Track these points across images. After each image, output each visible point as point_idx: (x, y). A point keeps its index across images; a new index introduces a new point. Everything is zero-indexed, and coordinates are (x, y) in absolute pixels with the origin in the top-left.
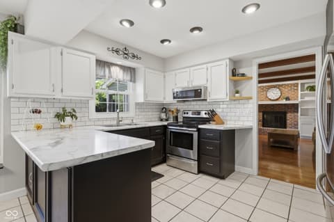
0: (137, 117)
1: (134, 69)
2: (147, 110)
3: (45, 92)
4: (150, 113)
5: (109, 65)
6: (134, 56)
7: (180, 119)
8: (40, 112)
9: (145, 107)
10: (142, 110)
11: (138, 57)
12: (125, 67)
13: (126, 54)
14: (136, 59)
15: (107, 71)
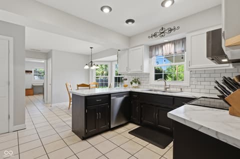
11: (176, 28)
12: (177, 40)
13: (162, 33)
14: (173, 31)
15: (160, 50)
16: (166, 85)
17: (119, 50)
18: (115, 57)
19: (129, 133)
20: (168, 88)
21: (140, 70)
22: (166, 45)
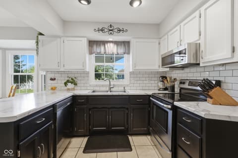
0: (132, 85)
1: (128, 43)
2: (144, 79)
3: (54, 67)
4: (147, 82)
5: (104, 43)
6: (120, 30)
7: (177, 90)
8: (55, 79)
9: (141, 76)
10: (138, 79)
11: (125, 30)
12: (119, 42)
13: (111, 30)
14: (121, 32)
15: (102, 48)
16: (110, 85)
17: (41, 34)
18: (32, 43)
19: (84, 152)
20: (113, 88)
21: (81, 67)
22: (109, 44)
